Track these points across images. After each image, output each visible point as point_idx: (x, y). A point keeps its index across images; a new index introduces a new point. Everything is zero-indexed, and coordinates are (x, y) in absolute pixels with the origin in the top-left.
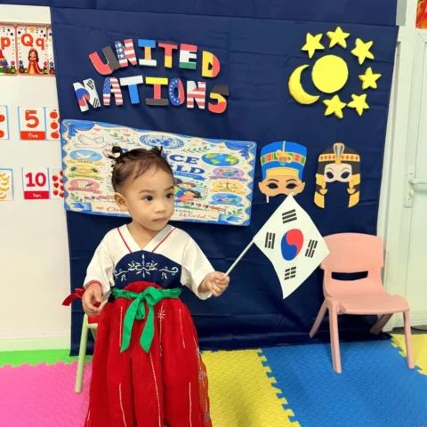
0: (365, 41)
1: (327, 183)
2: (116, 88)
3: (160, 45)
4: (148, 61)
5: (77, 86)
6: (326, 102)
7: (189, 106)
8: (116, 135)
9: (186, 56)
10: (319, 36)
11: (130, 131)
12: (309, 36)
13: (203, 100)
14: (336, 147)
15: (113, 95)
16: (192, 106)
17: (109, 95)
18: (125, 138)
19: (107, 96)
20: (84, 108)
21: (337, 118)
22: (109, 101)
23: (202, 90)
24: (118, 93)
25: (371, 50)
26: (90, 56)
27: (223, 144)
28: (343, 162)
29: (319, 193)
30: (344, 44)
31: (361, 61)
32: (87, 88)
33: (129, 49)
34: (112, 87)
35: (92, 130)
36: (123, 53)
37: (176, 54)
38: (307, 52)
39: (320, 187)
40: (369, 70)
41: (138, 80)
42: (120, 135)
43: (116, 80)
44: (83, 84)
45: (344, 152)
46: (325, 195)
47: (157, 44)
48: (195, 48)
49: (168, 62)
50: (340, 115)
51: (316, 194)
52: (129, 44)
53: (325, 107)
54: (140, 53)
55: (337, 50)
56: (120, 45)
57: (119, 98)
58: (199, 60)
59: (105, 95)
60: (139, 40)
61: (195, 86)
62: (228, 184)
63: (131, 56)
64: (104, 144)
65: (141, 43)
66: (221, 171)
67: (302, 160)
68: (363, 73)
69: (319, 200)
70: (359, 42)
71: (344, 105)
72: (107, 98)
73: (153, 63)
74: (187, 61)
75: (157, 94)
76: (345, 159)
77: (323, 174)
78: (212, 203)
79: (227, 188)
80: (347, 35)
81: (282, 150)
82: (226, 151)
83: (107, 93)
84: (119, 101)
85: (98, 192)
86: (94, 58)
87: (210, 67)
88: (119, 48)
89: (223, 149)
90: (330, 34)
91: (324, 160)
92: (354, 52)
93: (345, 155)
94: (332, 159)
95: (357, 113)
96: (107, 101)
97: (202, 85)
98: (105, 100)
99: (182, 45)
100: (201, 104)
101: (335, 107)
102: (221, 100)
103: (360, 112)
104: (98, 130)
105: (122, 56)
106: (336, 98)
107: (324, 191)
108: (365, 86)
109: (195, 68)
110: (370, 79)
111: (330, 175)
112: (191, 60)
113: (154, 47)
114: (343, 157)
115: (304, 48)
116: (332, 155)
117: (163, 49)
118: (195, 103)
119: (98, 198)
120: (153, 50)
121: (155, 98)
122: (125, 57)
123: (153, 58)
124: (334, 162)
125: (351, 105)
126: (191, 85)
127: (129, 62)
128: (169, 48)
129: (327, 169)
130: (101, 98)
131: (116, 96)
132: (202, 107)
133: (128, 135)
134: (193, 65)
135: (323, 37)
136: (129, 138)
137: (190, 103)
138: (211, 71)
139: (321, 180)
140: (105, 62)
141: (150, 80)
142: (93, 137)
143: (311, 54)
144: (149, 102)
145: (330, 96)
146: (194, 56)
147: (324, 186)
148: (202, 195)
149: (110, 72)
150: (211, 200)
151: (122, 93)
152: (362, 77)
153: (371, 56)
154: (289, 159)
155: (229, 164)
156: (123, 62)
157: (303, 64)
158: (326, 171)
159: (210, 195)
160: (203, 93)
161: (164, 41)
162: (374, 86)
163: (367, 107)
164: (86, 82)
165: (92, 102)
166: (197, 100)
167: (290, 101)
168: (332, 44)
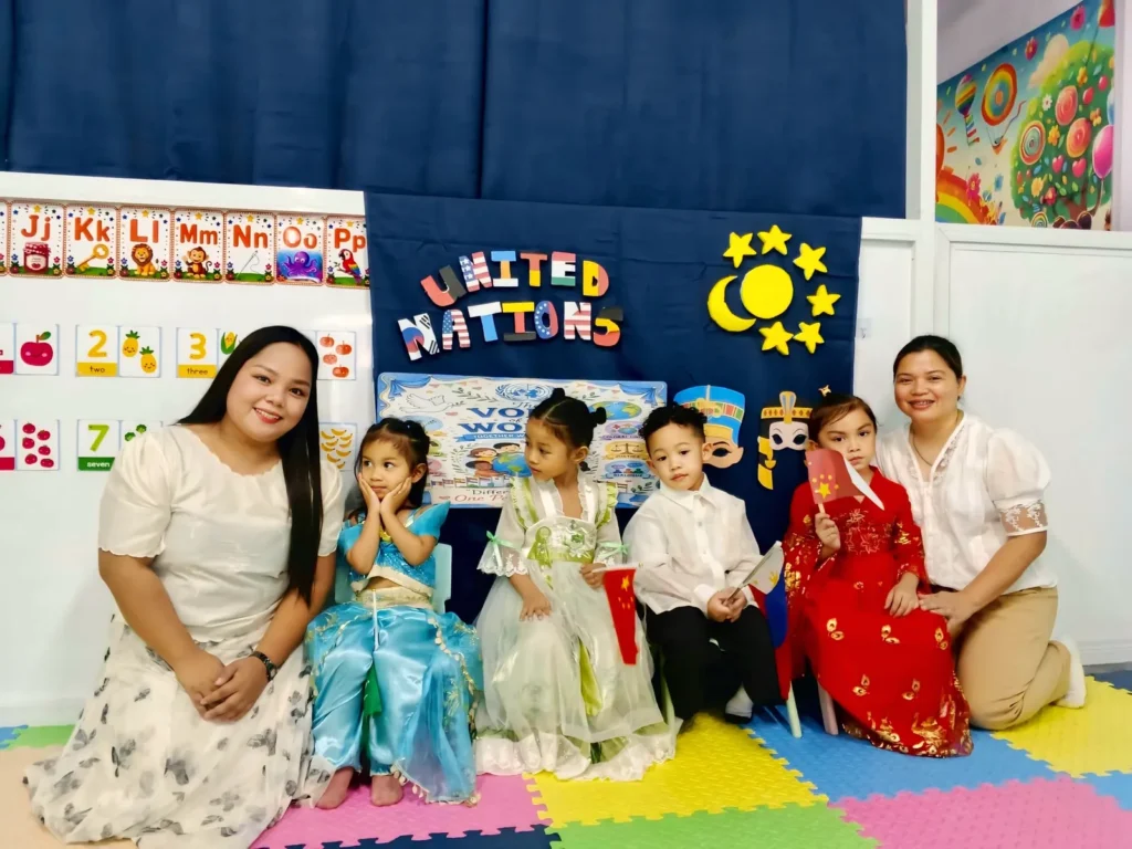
0: (814, 247)
1: (774, 451)
2: (460, 324)
3: (523, 256)
4: (507, 281)
5: (404, 324)
6: (764, 331)
7: (568, 337)
8: (461, 390)
9: (560, 268)
10: (748, 237)
11: (481, 381)
12: (733, 237)
13: (588, 328)
14: (784, 399)
15: (455, 334)
16: (572, 337)
17: (451, 335)
18: (474, 393)
19: (447, 336)
20: (415, 355)
21: (780, 354)
22: (450, 343)
23: (585, 313)
24: (463, 331)
25: (822, 260)
26: (423, 282)
27: (617, 387)
28: (795, 419)
29: (764, 465)
30: (784, 250)
31: (808, 275)
32: (420, 326)
33: (480, 265)
34: (454, 324)
35: (427, 387)
36: (472, 272)
37: (545, 267)
38: (731, 259)
39: (765, 457)
40: (822, 289)
41: (493, 308)
42: (466, 389)
43: (459, 313)
44: (414, 322)
45: (796, 406)
46: (773, 469)
47: (518, 256)
48: (572, 257)
49: (535, 279)
50: (785, 350)
51: (760, 466)
52: (480, 259)
53: (762, 338)
54: (495, 271)
55: (774, 257)
56: (466, 261)
57: (464, 338)
58: (578, 274)
59: (444, 336)
60: (492, 253)
61: (577, 309)
62: (627, 445)
63: (483, 275)
64: (445, 405)
65: (495, 256)
66: (617, 427)
67: (738, 412)
68: (814, 293)
69: (765, 477)
70: (804, 247)
71: (789, 336)
72: (447, 339)
73: (514, 283)
74: (563, 275)
75: (520, 326)
76: (798, 416)
77: (768, 437)
78: (607, 476)
79: (627, 452)
80: (788, 237)
81: (705, 397)
82: (622, 397)
83: (448, 332)
84: (465, 342)
85: (441, 474)
86: (429, 285)
87: (595, 282)
88: (465, 265)
89: (618, 395)
90: (762, 235)
91: (768, 416)
92: (797, 261)
93: (798, 409)
94: (779, 416)
95: (806, 349)
96: (448, 344)
97: (586, 307)
98: (445, 343)
99: (555, 254)
100: (585, 333)
101: (776, 338)
102: (612, 327)
103: (812, 348)
104: (436, 386)
105: (470, 276)
106: (778, 325)
107: (771, 463)
108: (816, 312)
109: (573, 284)
110: (823, 302)
111: (778, 439)
112: (568, 273)
113: (515, 260)
114: (794, 412)
115: (727, 254)
116: (778, 409)
117: (527, 262)
118: (576, 332)
119: (440, 483)
120: (512, 264)
121: (517, 331)
122: (474, 278)
123: (513, 276)
124: (781, 419)
125: (799, 337)
126: (570, 308)
127: (481, 284)
128: (535, 259)
129: (774, 429)
130: (440, 340)
131: (460, 335)
132: (588, 338)
133: (479, 388)
134: (571, 281)
135: (753, 238)
136: (479, 392)
137: (569, 332)
138: (596, 287)
139: (766, 446)
140: (443, 288)
141: (509, 307)
142: (430, 396)
143: (737, 262)
144: (508, 337)
145: (769, 323)
146: (572, 268)
147: (770, 455)
148: (589, 466)
149: (452, 301)
150: (604, 473)
151: (469, 330)
152: (812, 299)
153: (823, 269)
154: (717, 411)
155: (627, 416)
156: (472, 285)
157: (727, 276)
158: (772, 431)
159: (602, 464)
160: (589, 318)
161: (528, 249)
162: (831, 311)
163: (821, 341)
164: (418, 318)
165: (427, 346)
166: (580, 328)
167: (711, 328)
168: (766, 250)
